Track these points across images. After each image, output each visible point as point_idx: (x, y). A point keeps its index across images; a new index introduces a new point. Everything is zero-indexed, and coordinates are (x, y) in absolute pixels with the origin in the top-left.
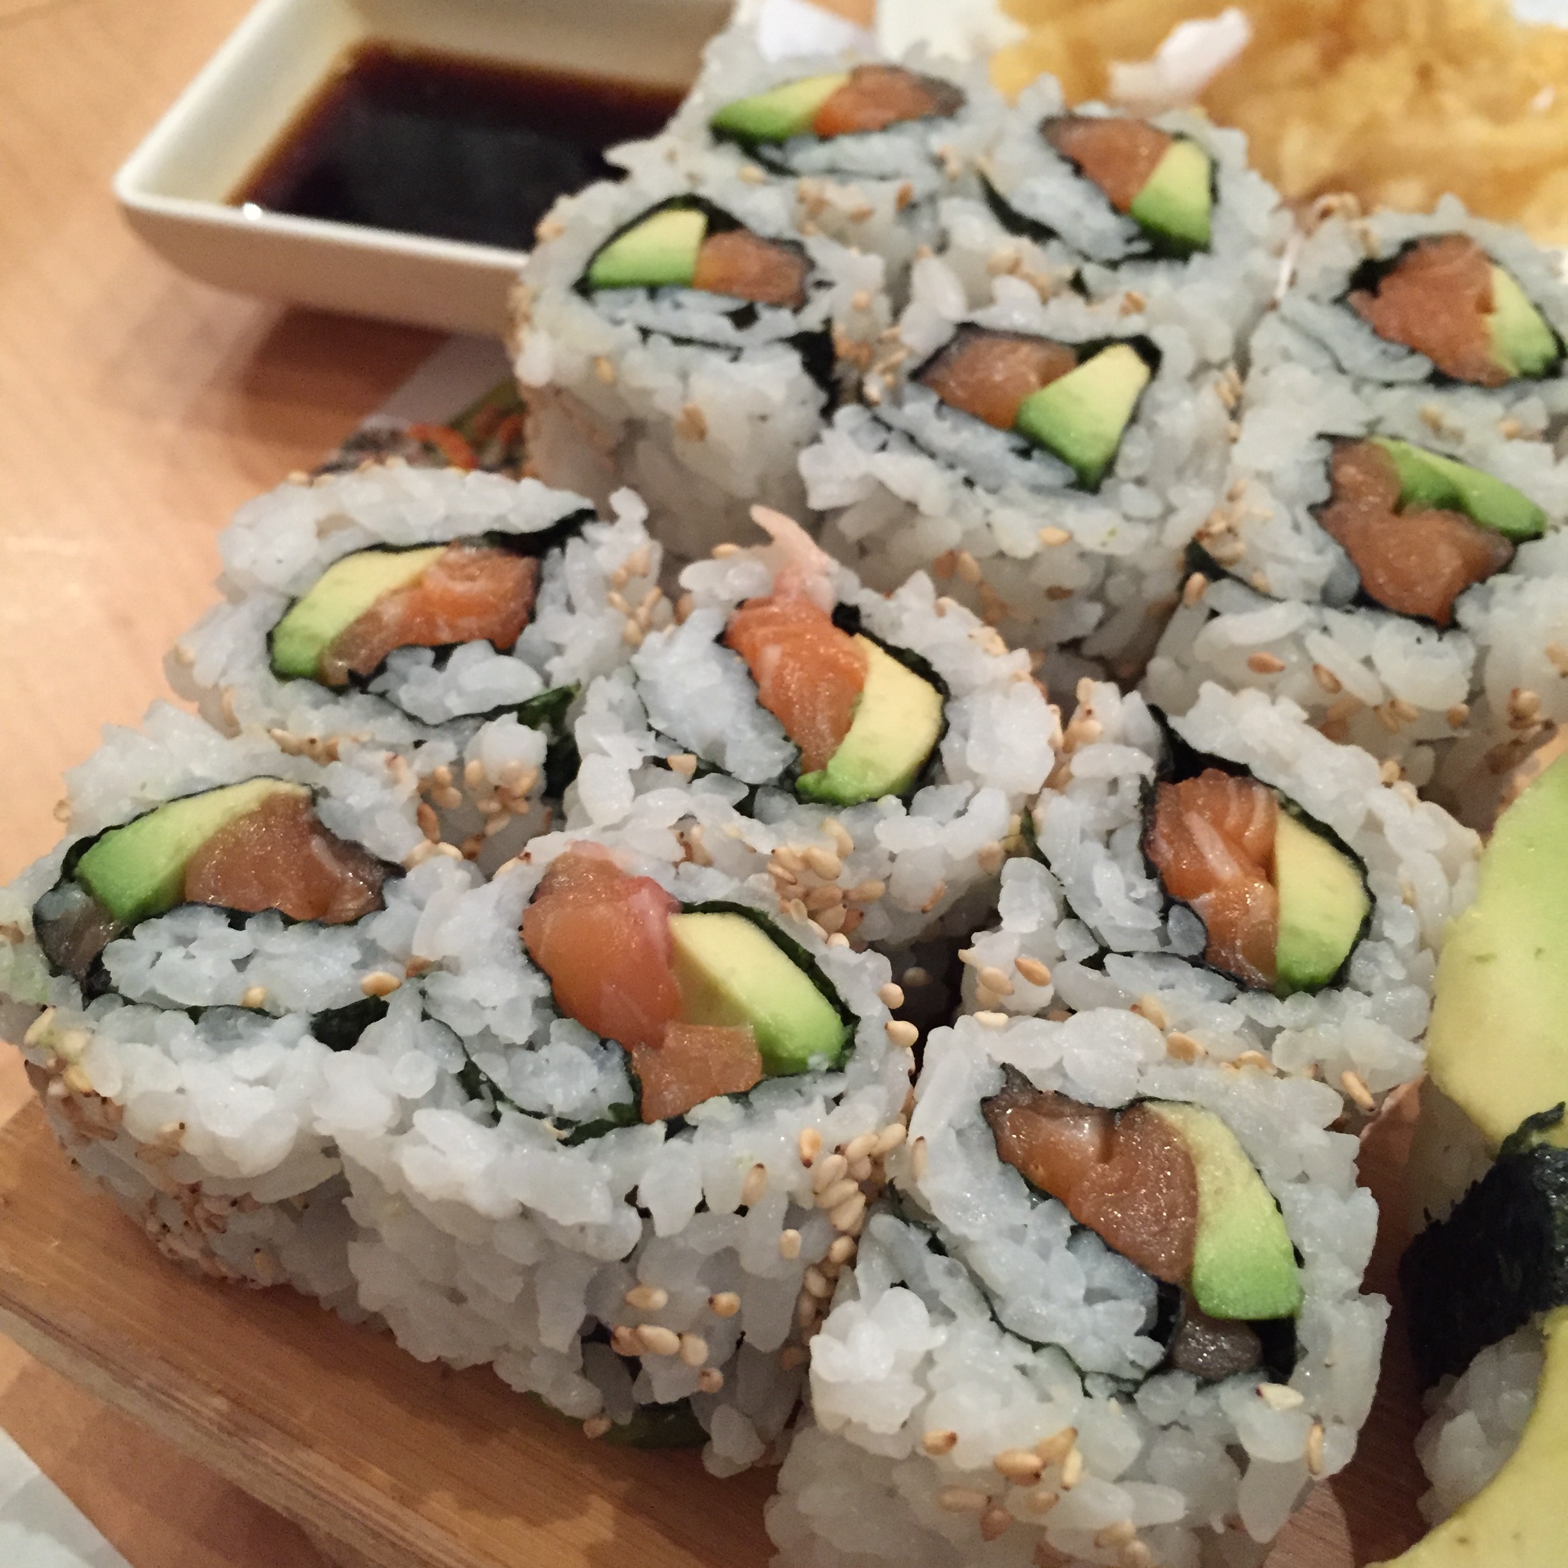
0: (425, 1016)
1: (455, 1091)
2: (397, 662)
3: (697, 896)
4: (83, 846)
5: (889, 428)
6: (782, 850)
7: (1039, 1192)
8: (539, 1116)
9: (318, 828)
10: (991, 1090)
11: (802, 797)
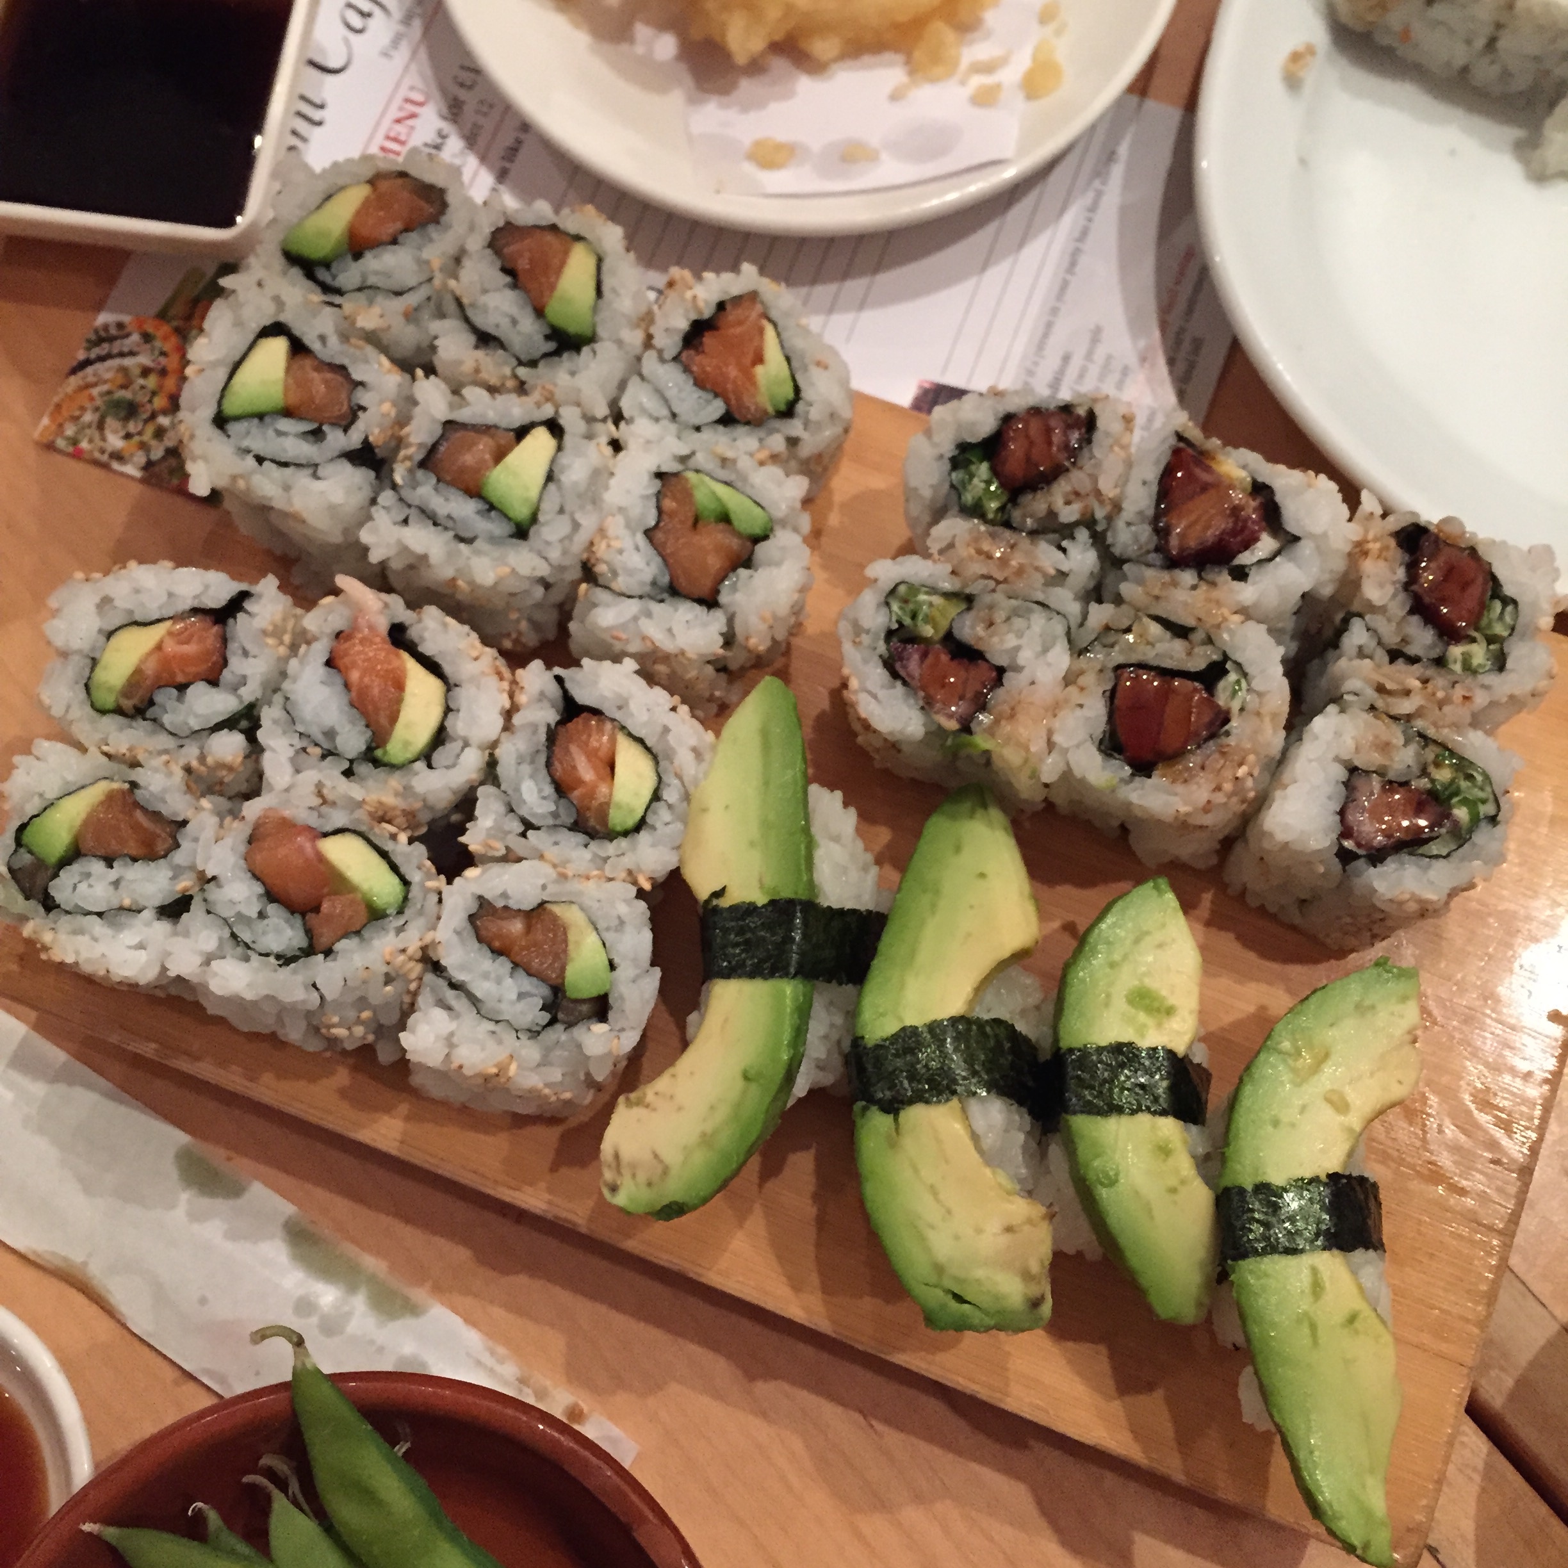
0: (209, 912)
1: (229, 945)
2: (160, 697)
3: (329, 828)
4: (22, 828)
5: (409, 506)
6: (368, 799)
7: (497, 952)
8: (267, 955)
9: (137, 805)
10: (473, 911)
11: (377, 763)
